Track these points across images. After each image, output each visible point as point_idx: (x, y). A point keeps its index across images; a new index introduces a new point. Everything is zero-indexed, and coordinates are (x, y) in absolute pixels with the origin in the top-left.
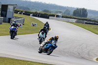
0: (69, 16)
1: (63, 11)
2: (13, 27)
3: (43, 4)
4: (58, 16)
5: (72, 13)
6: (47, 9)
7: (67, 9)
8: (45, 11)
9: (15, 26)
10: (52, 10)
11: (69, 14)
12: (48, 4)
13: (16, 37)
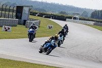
0: (87, 18)
1: (81, 13)
2: (31, 30)
3: (59, 5)
4: (75, 18)
5: (89, 15)
6: (63, 11)
7: (85, 11)
8: (62, 13)
9: (33, 29)
10: (69, 12)
11: (86, 16)
12: (65, 6)
13: (34, 39)
